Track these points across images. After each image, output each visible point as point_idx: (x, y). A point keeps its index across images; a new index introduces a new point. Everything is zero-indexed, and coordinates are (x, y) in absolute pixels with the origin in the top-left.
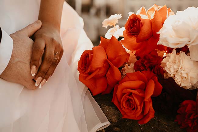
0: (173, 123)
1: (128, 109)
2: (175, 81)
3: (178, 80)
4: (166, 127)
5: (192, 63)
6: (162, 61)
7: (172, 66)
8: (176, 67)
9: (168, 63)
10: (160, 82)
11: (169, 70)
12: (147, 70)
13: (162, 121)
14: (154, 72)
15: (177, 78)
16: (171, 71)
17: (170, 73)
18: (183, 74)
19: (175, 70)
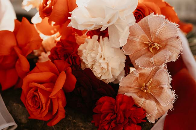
0: (91, 124)
1: (33, 107)
2: (93, 73)
3: (97, 72)
4: (83, 129)
5: (112, 50)
6: (78, 48)
7: (89, 55)
8: (93, 55)
9: (84, 51)
10: (74, 75)
11: (86, 59)
12: (60, 59)
13: (78, 122)
14: (69, 62)
15: (96, 69)
16: (88, 61)
17: (87, 63)
18: (101, 64)
19: (93, 59)
